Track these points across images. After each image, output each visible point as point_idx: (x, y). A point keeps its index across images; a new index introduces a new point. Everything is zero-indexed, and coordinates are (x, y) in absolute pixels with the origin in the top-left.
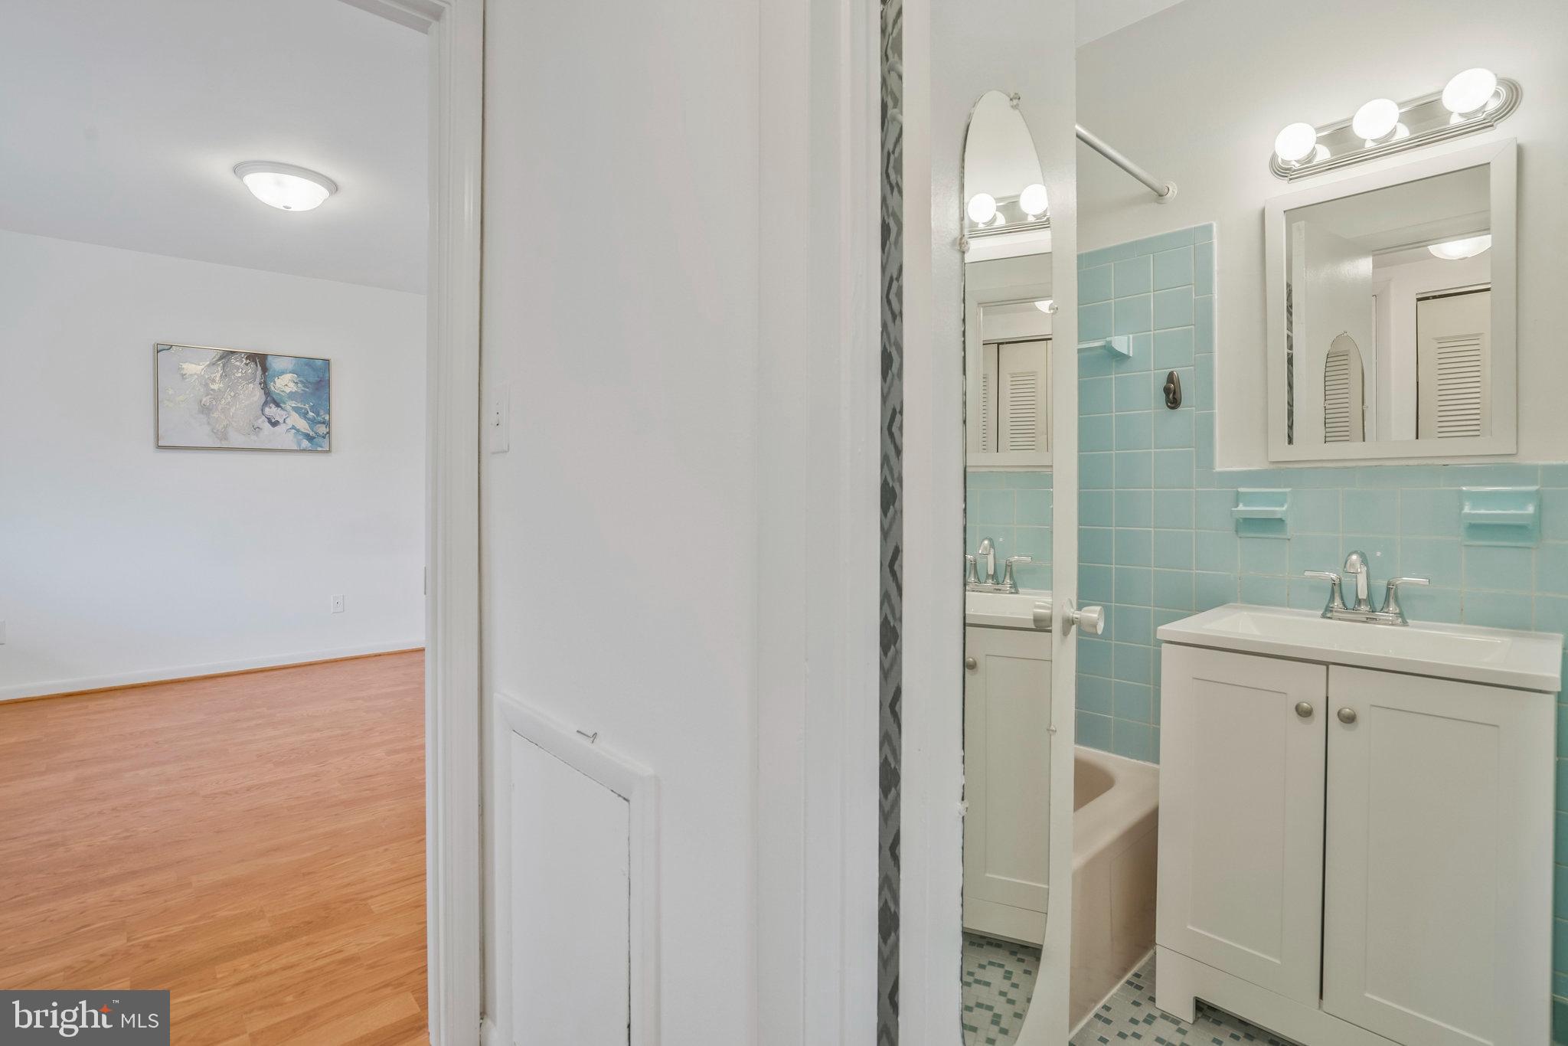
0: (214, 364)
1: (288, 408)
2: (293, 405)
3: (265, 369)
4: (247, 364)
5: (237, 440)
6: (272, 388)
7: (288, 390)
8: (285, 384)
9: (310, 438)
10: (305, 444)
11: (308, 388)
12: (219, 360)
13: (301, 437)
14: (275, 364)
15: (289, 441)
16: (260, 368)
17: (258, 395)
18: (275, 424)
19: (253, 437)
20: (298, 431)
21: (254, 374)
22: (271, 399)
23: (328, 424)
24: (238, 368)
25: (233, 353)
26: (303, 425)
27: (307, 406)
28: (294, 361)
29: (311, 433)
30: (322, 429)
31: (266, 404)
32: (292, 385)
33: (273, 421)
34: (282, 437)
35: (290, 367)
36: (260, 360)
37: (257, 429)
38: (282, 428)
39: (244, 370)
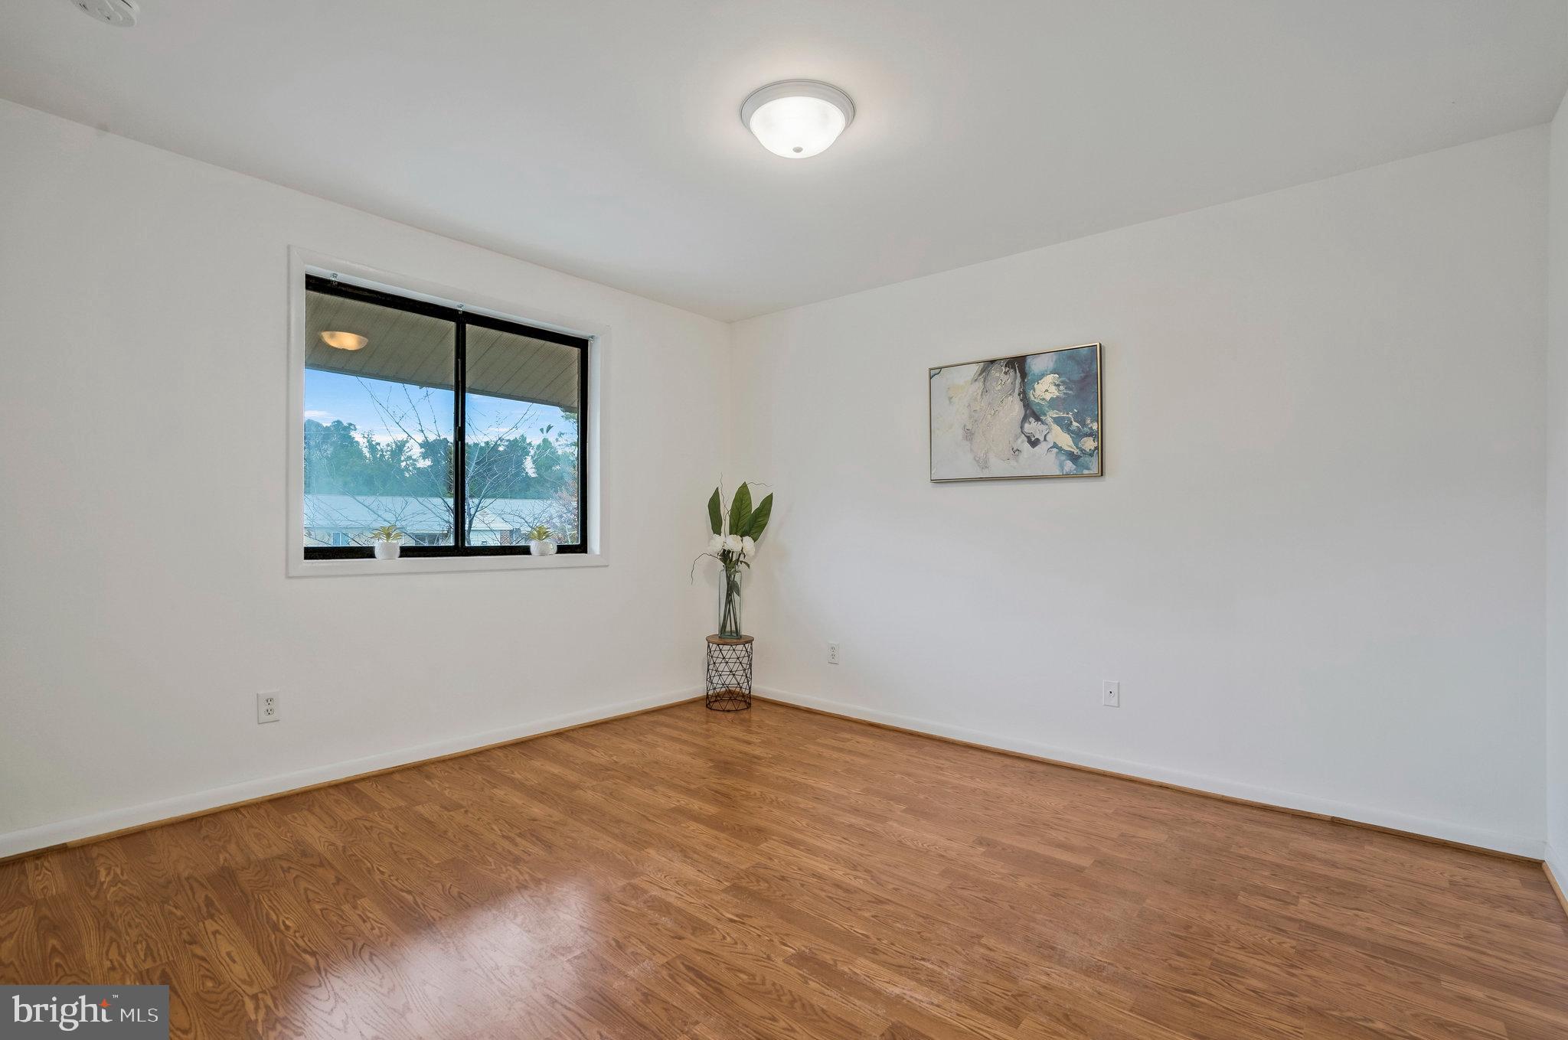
0: (976, 380)
1: (1049, 420)
2: (1055, 416)
3: (1024, 375)
4: (1006, 373)
5: (998, 468)
6: (1032, 398)
7: (1048, 397)
8: (1046, 389)
9: (1073, 458)
10: (1069, 466)
11: (1071, 389)
12: (980, 374)
13: (1063, 458)
14: (1035, 366)
15: (1049, 463)
16: (1018, 374)
17: (1017, 409)
18: (1034, 443)
19: (1013, 463)
20: (1060, 449)
21: (1013, 383)
22: (1032, 412)
23: (1099, 436)
24: (998, 379)
25: (993, 362)
26: (1066, 441)
27: (1070, 415)
28: (1054, 357)
29: (1076, 451)
30: (1089, 444)
31: (1025, 419)
32: (1053, 389)
33: (1033, 439)
34: (1043, 460)
35: (1051, 365)
36: (1018, 364)
37: (1017, 451)
38: (1042, 447)
39: (1002, 379)
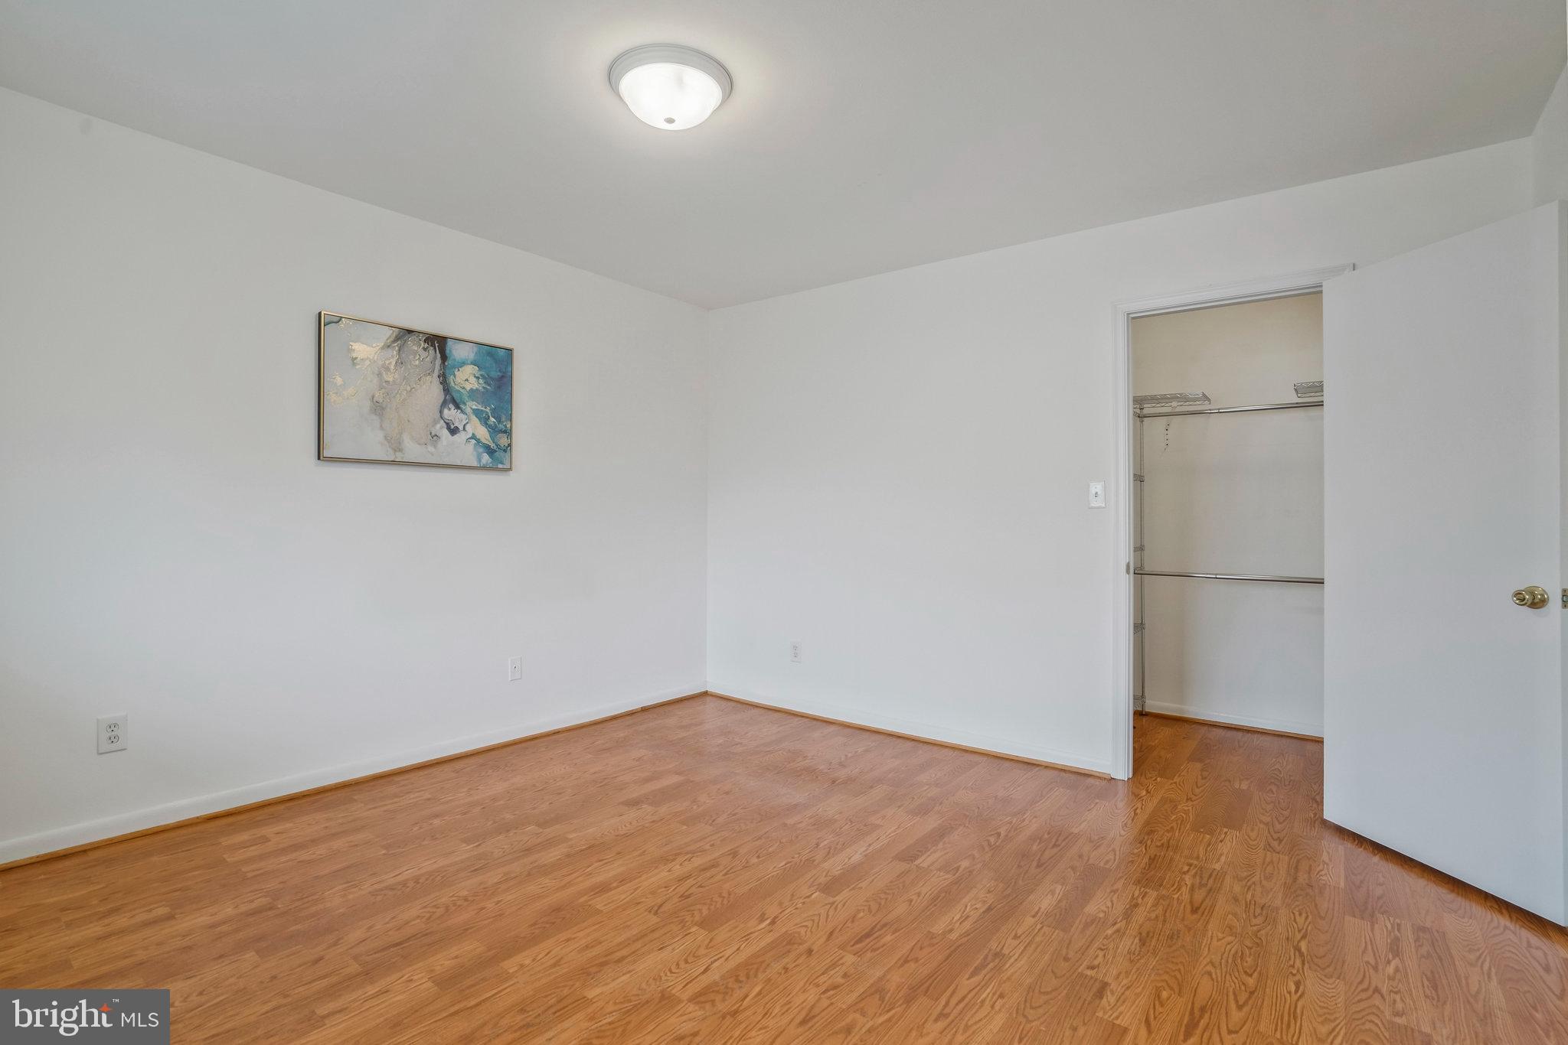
0: (389, 346)
1: (468, 410)
2: (474, 407)
3: (444, 357)
4: (425, 349)
5: (413, 450)
6: (452, 384)
7: (468, 387)
8: (467, 378)
9: (490, 452)
10: (486, 458)
11: (489, 385)
12: (395, 341)
13: (481, 450)
14: (458, 352)
15: (467, 453)
16: (439, 355)
17: (432, 391)
18: (454, 431)
19: (431, 449)
20: (478, 441)
21: (433, 362)
22: (451, 398)
23: (508, 433)
24: (415, 353)
25: (410, 332)
26: (483, 433)
27: (488, 410)
28: (475, 348)
29: (493, 445)
30: (503, 441)
31: (444, 404)
32: (473, 380)
33: (452, 427)
34: (461, 449)
35: (472, 356)
36: (438, 343)
37: (435, 437)
38: (461, 437)
39: (421, 356)
